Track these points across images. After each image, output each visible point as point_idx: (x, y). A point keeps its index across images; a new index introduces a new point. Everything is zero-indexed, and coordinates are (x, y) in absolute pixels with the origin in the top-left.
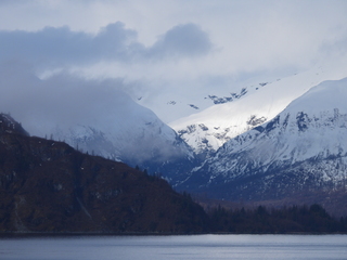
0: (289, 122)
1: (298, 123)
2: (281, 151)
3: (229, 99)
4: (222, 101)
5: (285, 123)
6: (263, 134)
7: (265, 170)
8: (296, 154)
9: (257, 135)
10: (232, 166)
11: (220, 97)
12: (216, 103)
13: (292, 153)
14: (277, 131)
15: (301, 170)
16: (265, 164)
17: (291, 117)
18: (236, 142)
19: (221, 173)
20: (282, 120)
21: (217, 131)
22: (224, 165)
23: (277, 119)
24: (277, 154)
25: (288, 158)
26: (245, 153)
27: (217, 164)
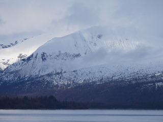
0: (38, 57)
1: (42, 57)
2: (34, 70)
3: (9, 46)
4: (6, 47)
5: (36, 57)
6: (25, 62)
7: (26, 79)
8: (41, 72)
9: (23, 63)
10: (11, 77)
11: (5, 45)
12: (3, 48)
13: (39, 71)
14: (32, 61)
15: (44, 79)
16: (26, 76)
17: (38, 54)
18: (12, 66)
19: (6, 81)
20: (34, 56)
21: (4, 61)
22: (7, 77)
23: (32, 56)
24: (32, 72)
25: (37, 74)
26: (17, 72)
27: (4, 76)
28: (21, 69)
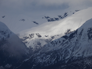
0: (83, 34)
1: (88, 34)
3: (57, 19)
4: (52, 20)
5: (81, 34)
6: (67, 40)
7: (66, 62)
8: (85, 53)
9: (64, 41)
10: (47, 59)
12: (49, 21)
13: (83, 53)
14: (75, 39)
15: (83, 62)
16: (66, 58)
17: (84, 30)
18: (51, 44)
19: (40, 63)
20: (79, 33)
21: (46, 38)
22: (42, 58)
23: (76, 32)
24: (74, 52)
25: (81, 55)
26: (55, 52)
27: (38, 57)
28: (61, 49)
